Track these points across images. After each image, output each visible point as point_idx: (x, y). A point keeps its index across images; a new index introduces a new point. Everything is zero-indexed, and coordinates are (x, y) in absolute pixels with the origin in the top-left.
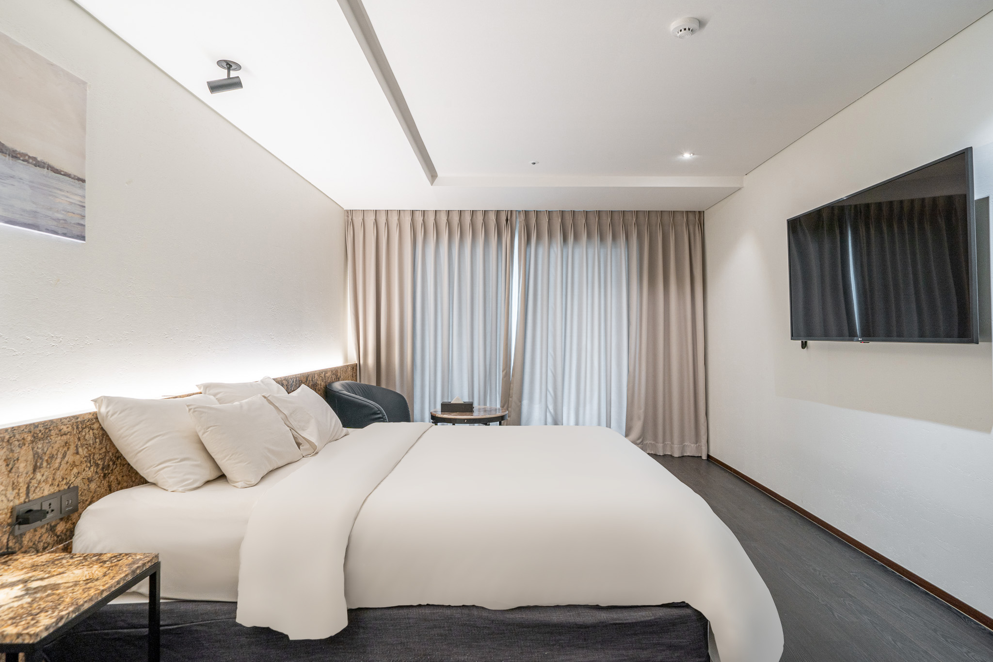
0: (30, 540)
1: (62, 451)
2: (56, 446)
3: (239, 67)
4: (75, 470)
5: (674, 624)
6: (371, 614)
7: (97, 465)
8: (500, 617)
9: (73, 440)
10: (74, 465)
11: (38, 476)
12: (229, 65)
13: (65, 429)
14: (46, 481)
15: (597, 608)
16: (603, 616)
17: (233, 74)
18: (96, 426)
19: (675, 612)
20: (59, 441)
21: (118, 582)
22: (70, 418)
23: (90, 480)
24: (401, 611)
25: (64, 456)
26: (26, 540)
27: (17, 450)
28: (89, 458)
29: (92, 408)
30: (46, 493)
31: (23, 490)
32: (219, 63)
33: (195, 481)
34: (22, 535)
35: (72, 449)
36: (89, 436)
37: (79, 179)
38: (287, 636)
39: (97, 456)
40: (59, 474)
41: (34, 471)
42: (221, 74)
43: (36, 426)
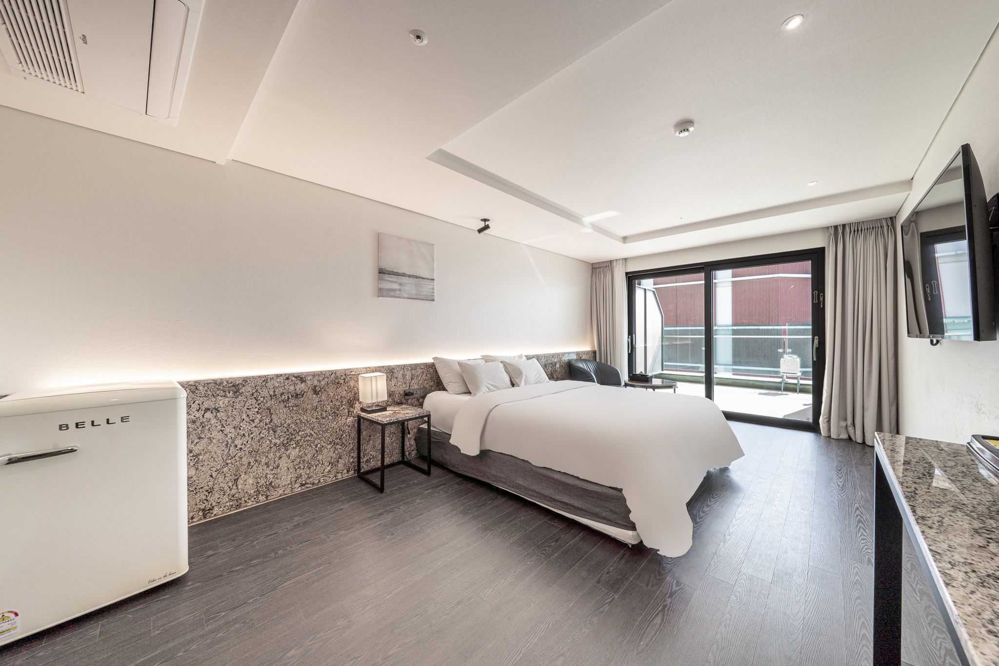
0: (411, 402)
1: (421, 374)
2: (419, 372)
3: (489, 220)
4: (426, 382)
5: (613, 499)
6: (492, 453)
7: (435, 381)
8: (535, 469)
9: (425, 371)
10: (425, 380)
11: (413, 381)
12: (485, 220)
13: (422, 367)
14: (416, 383)
15: (578, 478)
16: (578, 483)
17: (487, 223)
18: (434, 367)
19: (614, 492)
20: (420, 371)
21: (413, 416)
22: (424, 364)
23: (432, 386)
24: (502, 455)
25: (422, 376)
26: (409, 401)
27: (406, 372)
28: (431, 378)
29: (432, 361)
30: (416, 388)
31: (408, 385)
32: (482, 220)
33: (458, 391)
34: (408, 399)
35: (425, 374)
36: (431, 370)
37: (432, 279)
38: (459, 450)
39: (434, 378)
40: (420, 382)
41: (412, 379)
42: (482, 224)
43: (412, 365)
